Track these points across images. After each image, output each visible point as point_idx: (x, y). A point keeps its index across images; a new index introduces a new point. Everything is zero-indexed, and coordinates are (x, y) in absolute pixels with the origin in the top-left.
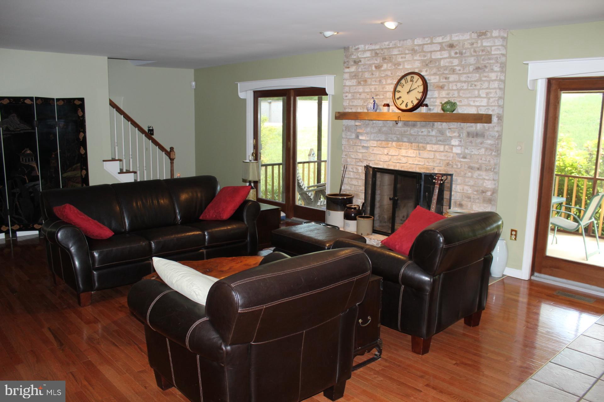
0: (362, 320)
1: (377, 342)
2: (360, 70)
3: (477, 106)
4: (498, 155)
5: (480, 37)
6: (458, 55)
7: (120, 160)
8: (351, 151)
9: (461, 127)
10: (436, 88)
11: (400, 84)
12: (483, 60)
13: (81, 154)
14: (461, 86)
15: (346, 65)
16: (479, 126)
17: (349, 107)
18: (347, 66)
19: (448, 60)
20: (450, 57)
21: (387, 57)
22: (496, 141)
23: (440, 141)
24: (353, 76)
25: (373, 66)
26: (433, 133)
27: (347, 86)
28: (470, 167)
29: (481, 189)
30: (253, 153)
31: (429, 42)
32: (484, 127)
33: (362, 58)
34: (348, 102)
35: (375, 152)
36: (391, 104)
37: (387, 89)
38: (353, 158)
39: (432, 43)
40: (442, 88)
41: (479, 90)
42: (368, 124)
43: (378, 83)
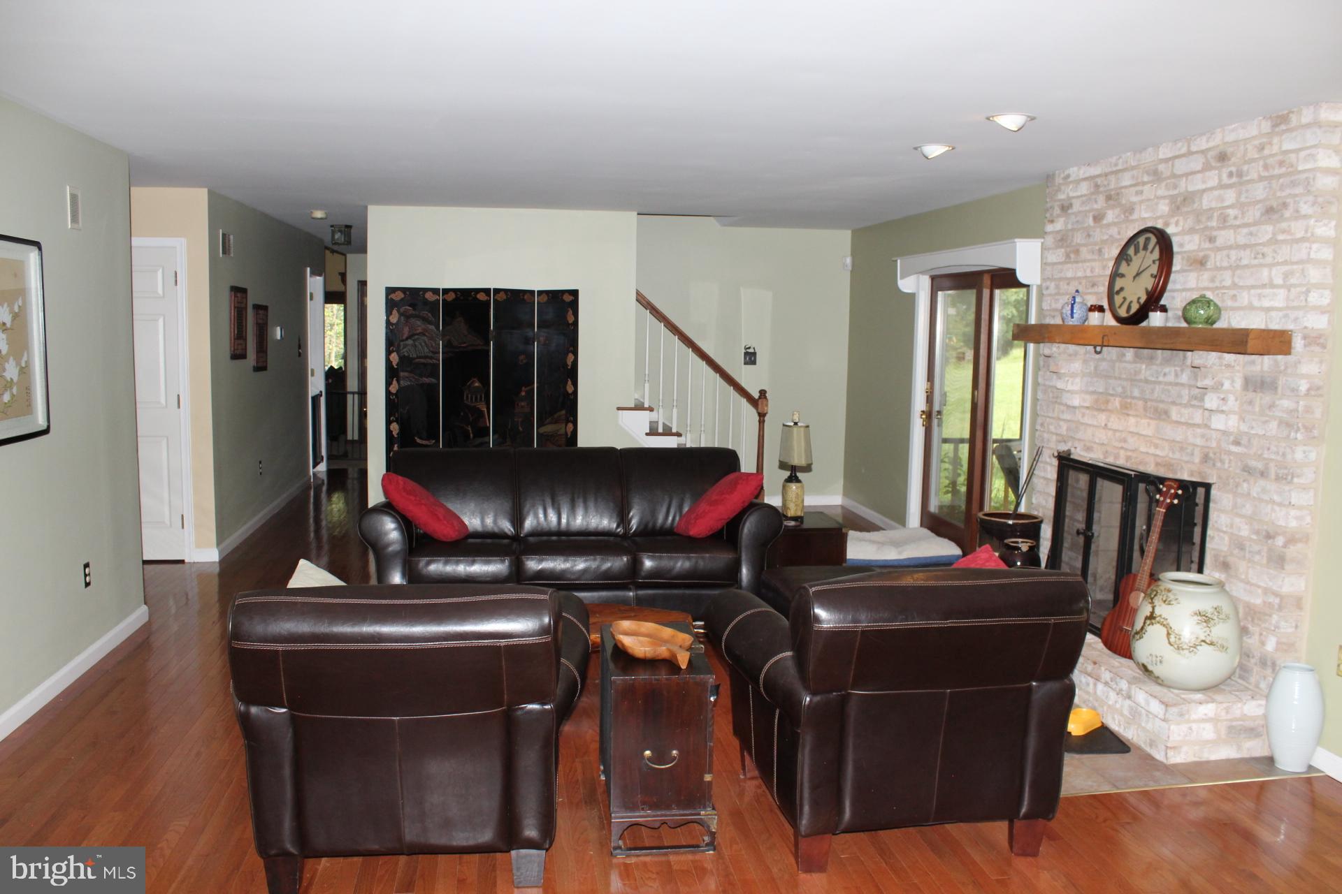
0: (653, 752)
2: (1070, 226)
3: (1266, 308)
5: (1277, 130)
6: (1234, 180)
7: (653, 410)
8: (1050, 415)
10: (1191, 265)
11: (1124, 256)
12: (1282, 188)
13: (567, 392)
14: (1237, 259)
15: (1048, 215)
17: (1052, 313)
18: (1051, 219)
19: (1217, 193)
20: (1222, 186)
21: (1113, 193)
23: (1195, 398)
24: (1059, 240)
25: (1091, 215)
26: (1184, 378)
27: (1052, 264)
28: (1247, 469)
29: (1266, 528)
30: (924, 409)
31: (1184, 150)
32: (1277, 364)
33: (1076, 198)
34: (1049, 302)
35: (1086, 420)
36: (1106, 306)
38: (1052, 433)
39: (1188, 153)
40: (1202, 263)
41: (1270, 267)
42: (1076, 354)
43: (1096, 257)
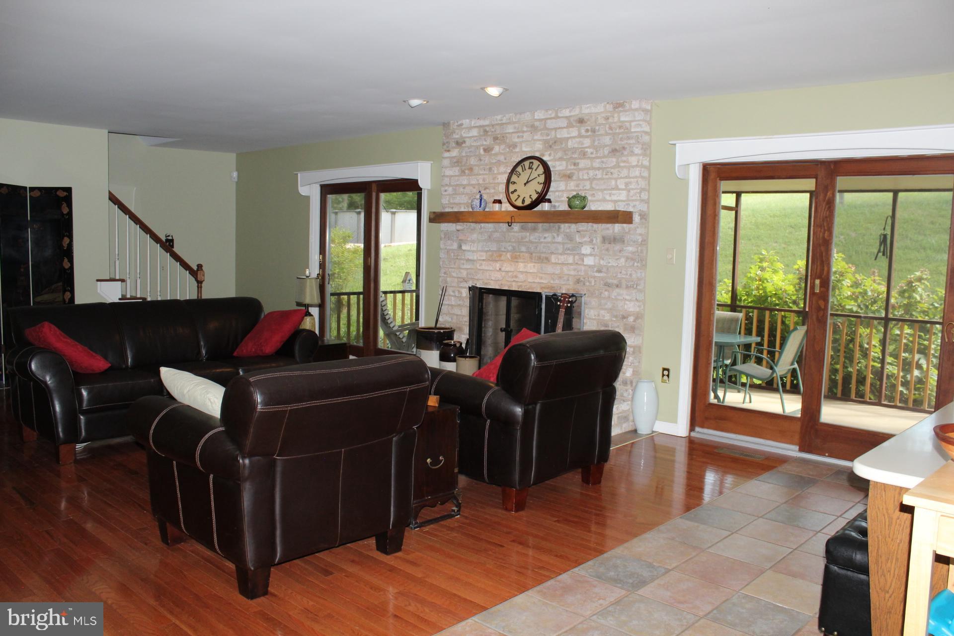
0: (431, 459)
1: (454, 493)
2: (464, 154)
3: (615, 201)
4: (644, 266)
5: (617, 110)
6: (590, 133)
7: (123, 281)
8: (452, 266)
9: (594, 229)
10: (562, 177)
11: (515, 172)
12: (621, 139)
13: (65, 268)
14: (594, 175)
15: (445, 147)
16: (617, 228)
17: (450, 206)
18: (448, 149)
19: (578, 140)
20: (580, 136)
21: (499, 136)
22: (639, 248)
23: (569, 249)
24: (455, 162)
25: (481, 148)
26: (559, 239)
27: (447, 176)
28: (607, 284)
29: (621, 313)
30: (318, 274)
31: (553, 115)
32: (623, 228)
33: (469, 137)
34: (448, 199)
35: (483, 267)
36: (504, 200)
37: (500, 179)
38: (455, 277)
39: (557, 117)
40: (569, 177)
41: (616, 179)
42: (474, 229)
43: (488, 173)
